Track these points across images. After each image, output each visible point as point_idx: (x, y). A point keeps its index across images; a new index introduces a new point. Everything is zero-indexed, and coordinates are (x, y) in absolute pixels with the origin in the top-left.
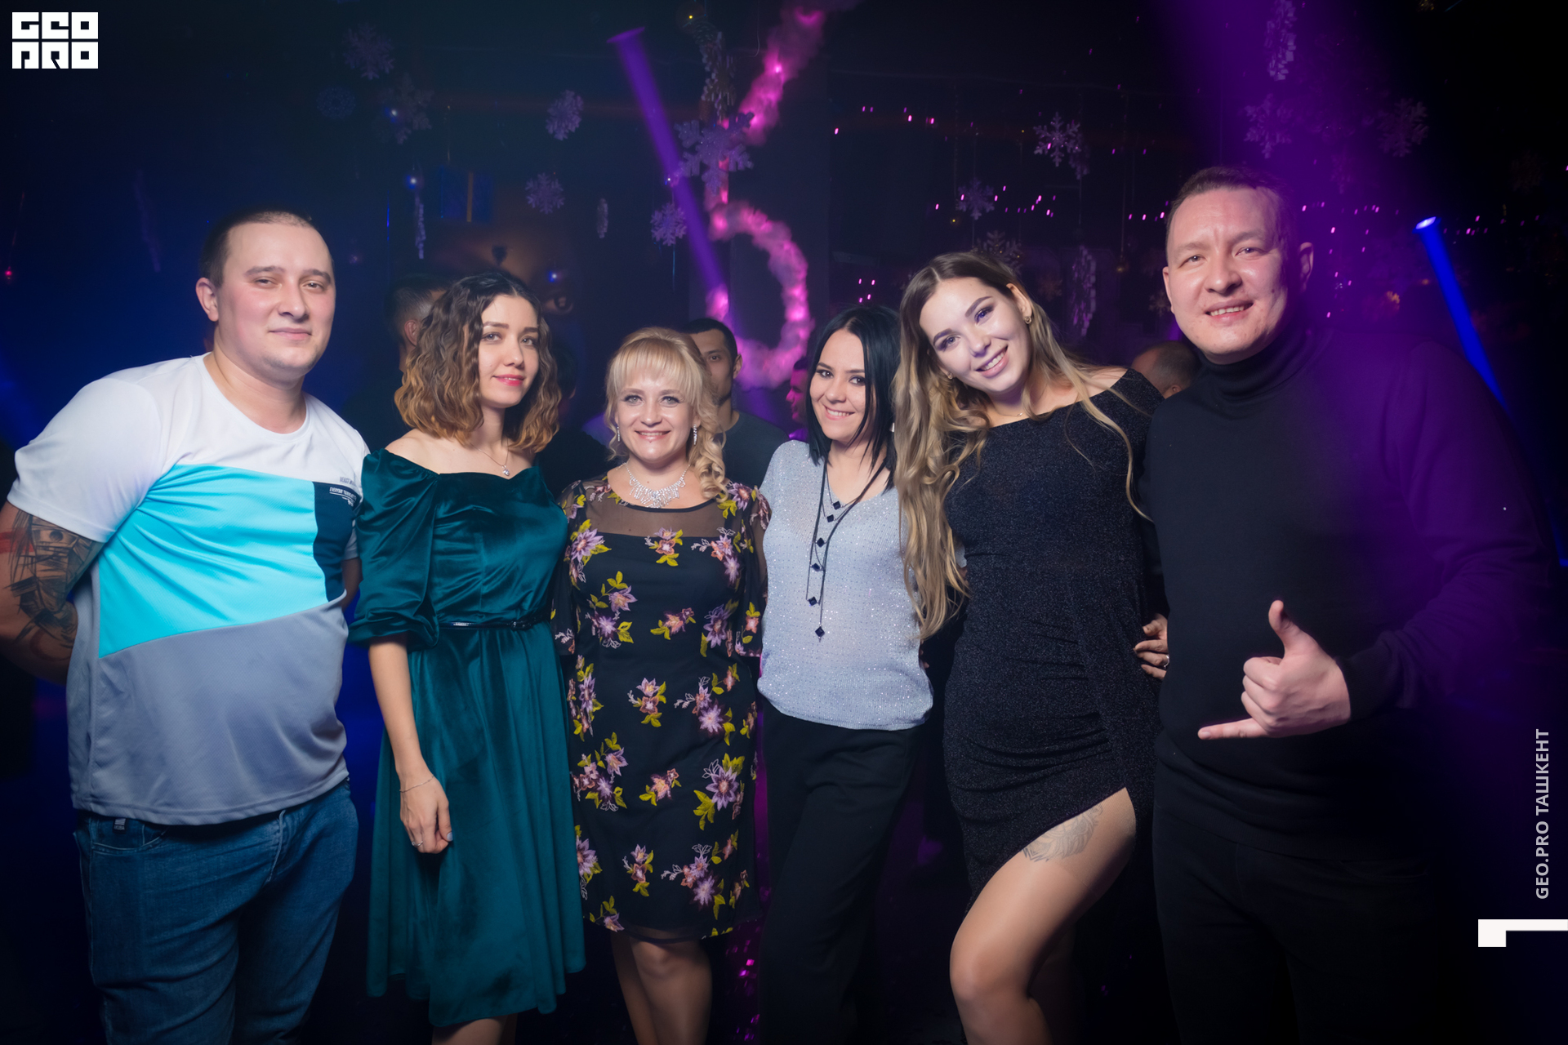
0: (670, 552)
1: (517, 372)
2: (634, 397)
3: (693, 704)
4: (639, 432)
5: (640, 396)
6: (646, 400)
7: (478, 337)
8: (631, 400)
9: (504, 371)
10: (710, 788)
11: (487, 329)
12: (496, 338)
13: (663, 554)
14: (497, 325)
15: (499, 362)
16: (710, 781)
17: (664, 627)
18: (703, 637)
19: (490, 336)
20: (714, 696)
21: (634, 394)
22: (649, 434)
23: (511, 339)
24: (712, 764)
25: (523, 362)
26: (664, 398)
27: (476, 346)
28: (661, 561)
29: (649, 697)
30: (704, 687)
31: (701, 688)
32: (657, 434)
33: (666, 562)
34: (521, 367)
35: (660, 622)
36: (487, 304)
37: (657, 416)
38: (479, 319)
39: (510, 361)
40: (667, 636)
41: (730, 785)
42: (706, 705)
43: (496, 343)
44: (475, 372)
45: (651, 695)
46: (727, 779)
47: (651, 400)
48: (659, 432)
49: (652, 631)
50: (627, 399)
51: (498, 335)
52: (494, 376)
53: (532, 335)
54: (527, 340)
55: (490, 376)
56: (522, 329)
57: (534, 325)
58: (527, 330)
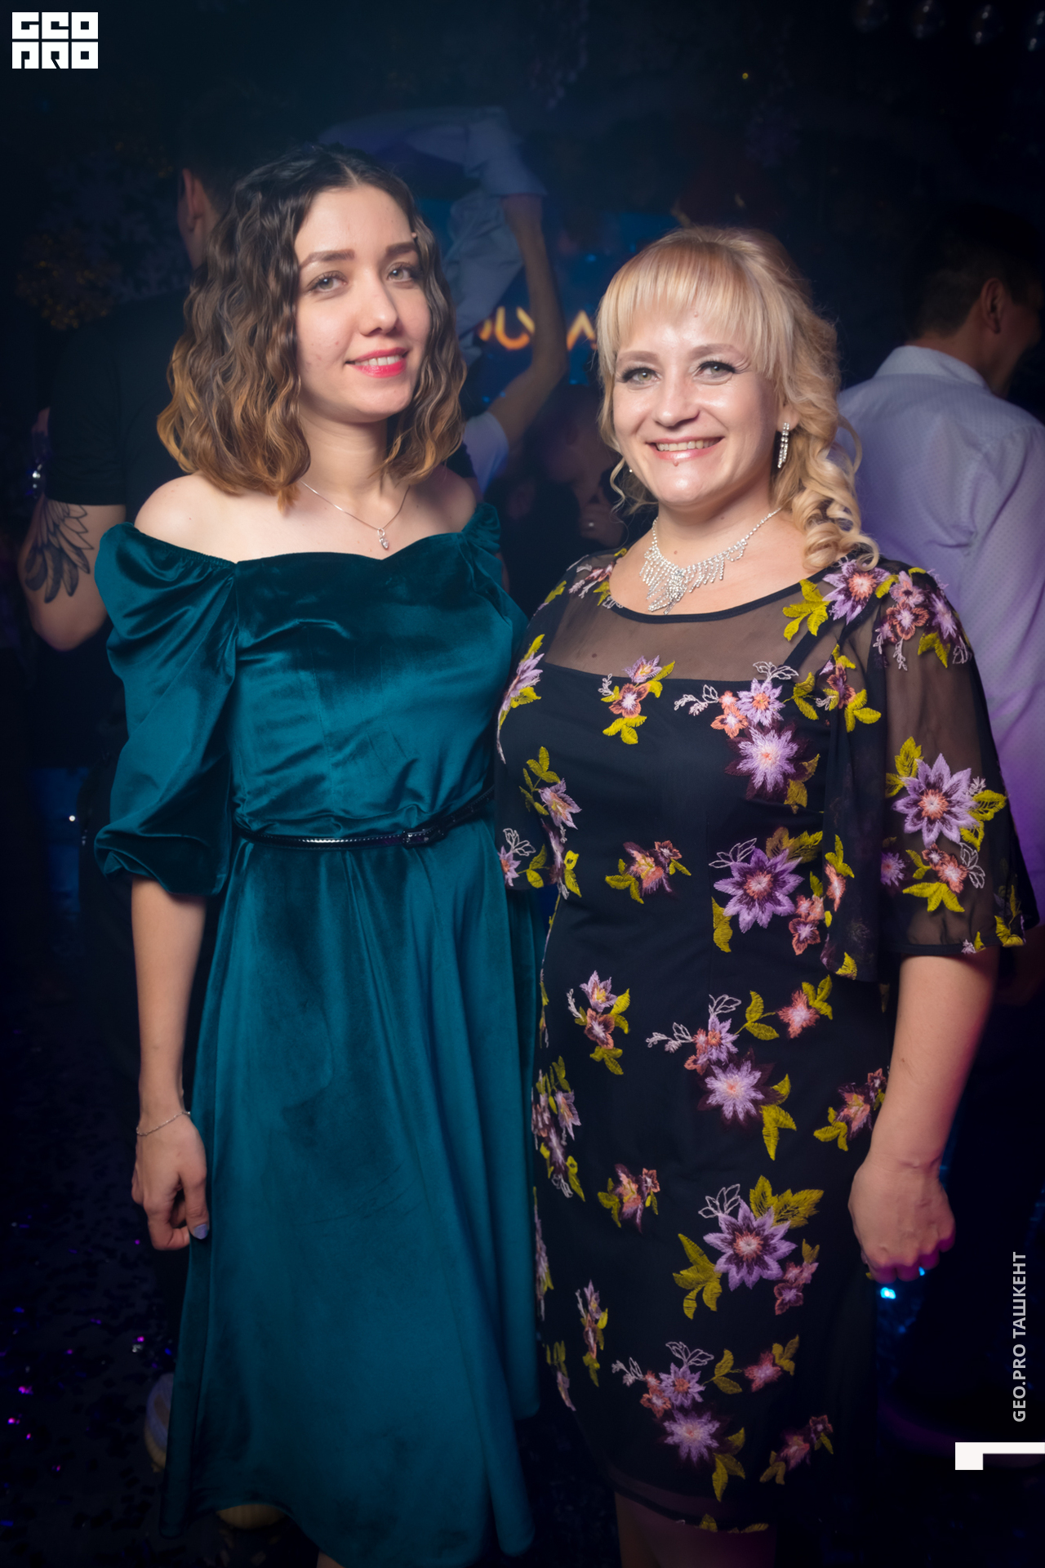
0: (631, 713)
1: (389, 344)
2: (642, 372)
3: (689, 1049)
4: (654, 445)
5: (651, 366)
6: (662, 374)
7: (292, 290)
8: (636, 378)
9: (363, 346)
10: (711, 1238)
11: (312, 271)
12: (336, 284)
13: (620, 716)
14: (331, 257)
15: (351, 331)
16: (713, 1226)
17: (628, 876)
18: (717, 909)
19: (322, 283)
20: (745, 1041)
21: (639, 364)
22: (673, 447)
23: (366, 281)
24: (725, 1191)
25: (398, 321)
26: (704, 366)
27: (286, 310)
28: (610, 731)
29: (597, 1013)
30: (722, 1018)
31: (713, 1018)
32: (691, 445)
33: (619, 733)
34: (395, 331)
35: (622, 865)
36: (300, 216)
37: (686, 405)
38: (290, 253)
39: (369, 326)
40: (635, 894)
41: (766, 1246)
42: (724, 1056)
43: (339, 293)
44: (292, 357)
45: (601, 1011)
46: (756, 1232)
47: (673, 372)
48: (696, 440)
49: (609, 879)
50: (628, 376)
51: (335, 279)
52: (349, 362)
53: (408, 258)
54: (399, 270)
55: (340, 363)
56: (382, 252)
57: (405, 237)
58: (393, 252)
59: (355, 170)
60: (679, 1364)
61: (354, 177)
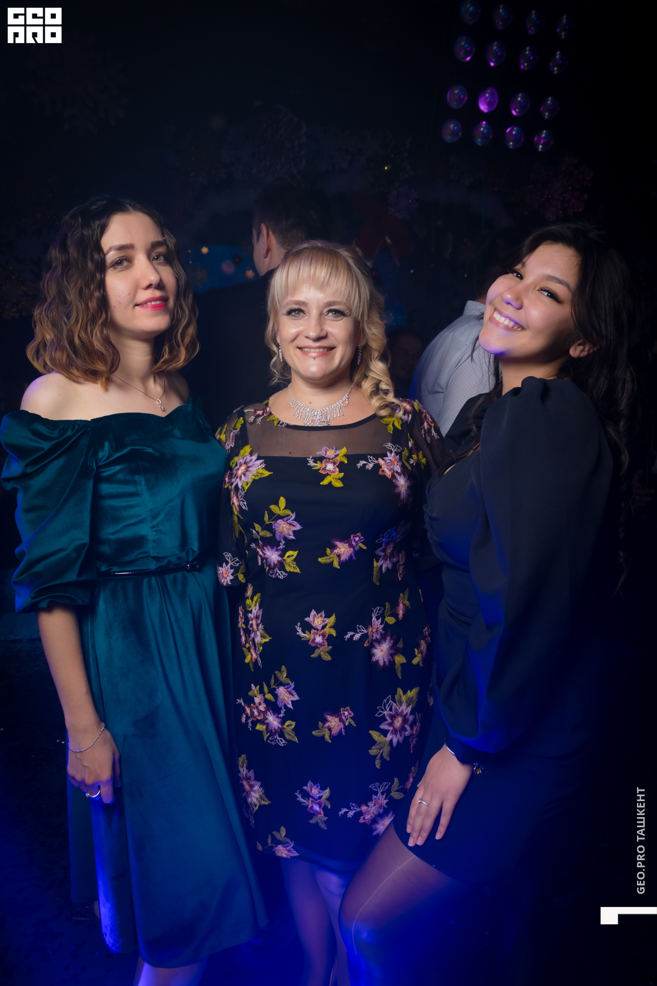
0: (333, 472)
1: (158, 294)
2: (297, 311)
3: (365, 637)
4: (300, 348)
5: (303, 308)
6: (309, 313)
7: (102, 267)
8: (293, 314)
9: (144, 295)
10: (384, 726)
11: (111, 256)
12: (125, 263)
13: (327, 474)
14: (121, 248)
15: (136, 288)
16: (383, 719)
17: (332, 556)
18: (375, 564)
19: (118, 263)
20: (387, 626)
21: (296, 307)
22: (312, 350)
23: (141, 260)
24: (385, 701)
25: (161, 281)
26: (330, 311)
27: (98, 276)
28: (325, 482)
29: (318, 630)
30: (378, 618)
31: (374, 619)
32: (322, 350)
33: (330, 483)
35: (328, 551)
37: (322, 330)
39: (146, 283)
40: (336, 564)
41: (405, 720)
42: (379, 637)
43: (127, 268)
45: (320, 628)
46: (400, 714)
47: (314, 313)
48: (324, 348)
49: (320, 560)
50: (290, 313)
51: (125, 261)
52: (137, 305)
53: (161, 250)
54: (158, 257)
55: (132, 305)
56: (149, 246)
57: (160, 238)
58: (155, 245)
59: (131, 205)
60: (376, 793)
61: (130, 208)
